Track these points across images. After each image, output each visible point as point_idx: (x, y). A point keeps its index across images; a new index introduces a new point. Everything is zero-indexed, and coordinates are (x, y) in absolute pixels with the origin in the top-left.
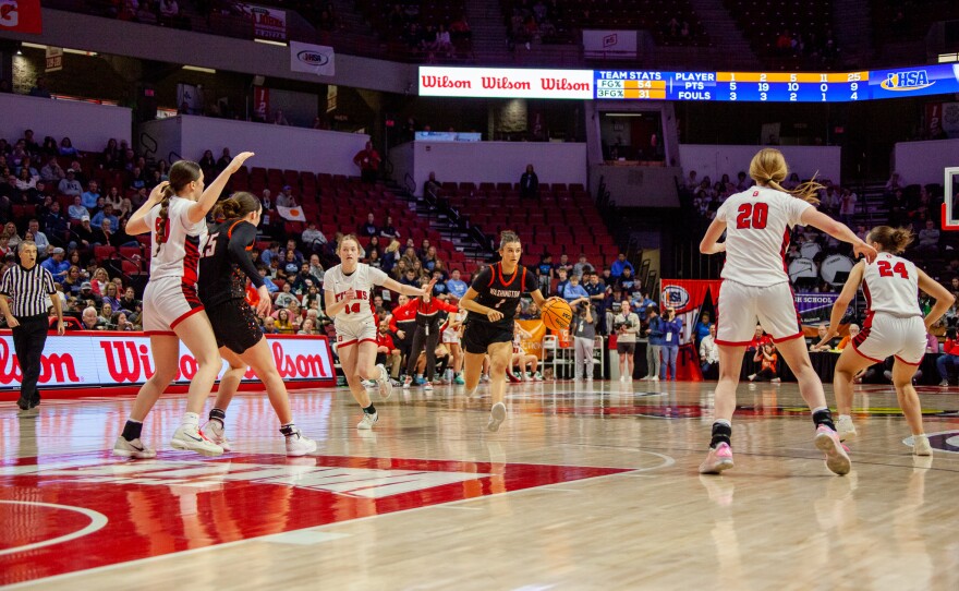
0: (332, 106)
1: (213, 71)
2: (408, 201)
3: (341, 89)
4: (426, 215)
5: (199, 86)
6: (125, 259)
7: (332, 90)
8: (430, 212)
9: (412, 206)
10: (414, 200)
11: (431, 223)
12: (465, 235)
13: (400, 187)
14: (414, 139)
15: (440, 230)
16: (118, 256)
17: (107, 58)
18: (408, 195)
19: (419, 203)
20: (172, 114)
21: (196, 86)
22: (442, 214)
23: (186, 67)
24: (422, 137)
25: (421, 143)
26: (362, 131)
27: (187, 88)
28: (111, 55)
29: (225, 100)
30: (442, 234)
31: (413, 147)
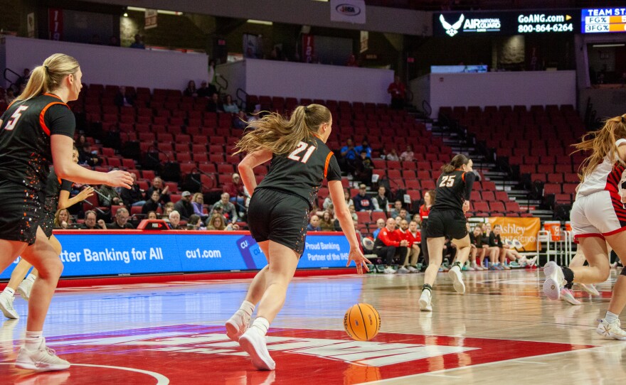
0: (364, 48)
1: (270, 23)
2: (425, 122)
3: (371, 34)
4: (440, 134)
5: (260, 36)
6: (202, 173)
7: (364, 35)
8: (443, 131)
9: (429, 126)
10: (431, 121)
11: (445, 140)
12: (473, 149)
13: (418, 112)
14: (429, 71)
15: (451, 145)
16: (198, 171)
17: (189, 16)
18: (425, 117)
19: (435, 124)
20: (240, 58)
21: (257, 36)
22: (454, 132)
23: (250, 21)
24: (435, 70)
25: (437, 75)
26: (388, 67)
27: (252, 38)
28: (192, 14)
29: (280, 46)
30: (453, 148)
31: (429, 79)
